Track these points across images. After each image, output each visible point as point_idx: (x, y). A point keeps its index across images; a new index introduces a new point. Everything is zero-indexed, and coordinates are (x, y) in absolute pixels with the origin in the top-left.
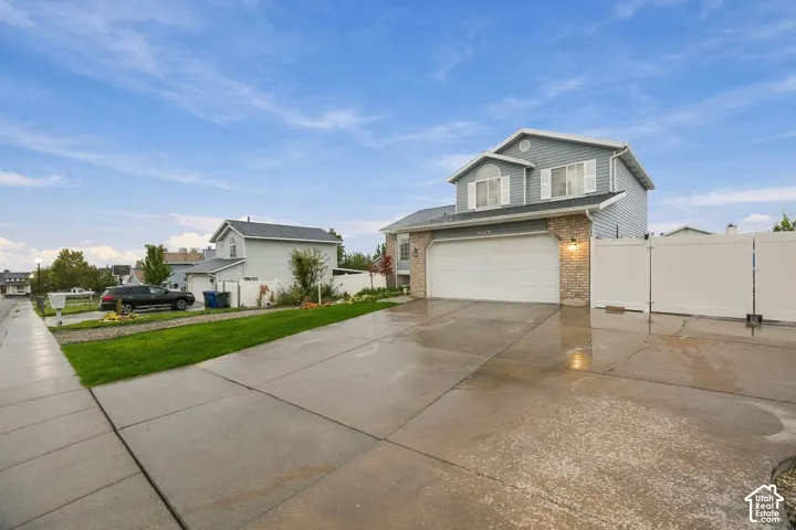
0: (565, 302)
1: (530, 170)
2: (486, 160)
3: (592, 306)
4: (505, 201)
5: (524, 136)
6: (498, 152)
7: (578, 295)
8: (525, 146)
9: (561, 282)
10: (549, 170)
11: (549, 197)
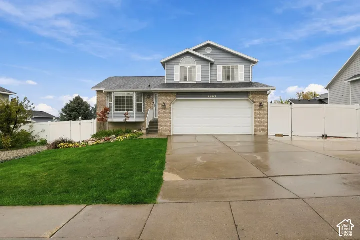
0: (258, 133)
1: (212, 64)
2: (188, 54)
3: (269, 134)
4: (198, 79)
5: (209, 45)
6: (195, 50)
7: (262, 130)
8: (209, 51)
9: (255, 124)
10: (222, 66)
11: (222, 80)
